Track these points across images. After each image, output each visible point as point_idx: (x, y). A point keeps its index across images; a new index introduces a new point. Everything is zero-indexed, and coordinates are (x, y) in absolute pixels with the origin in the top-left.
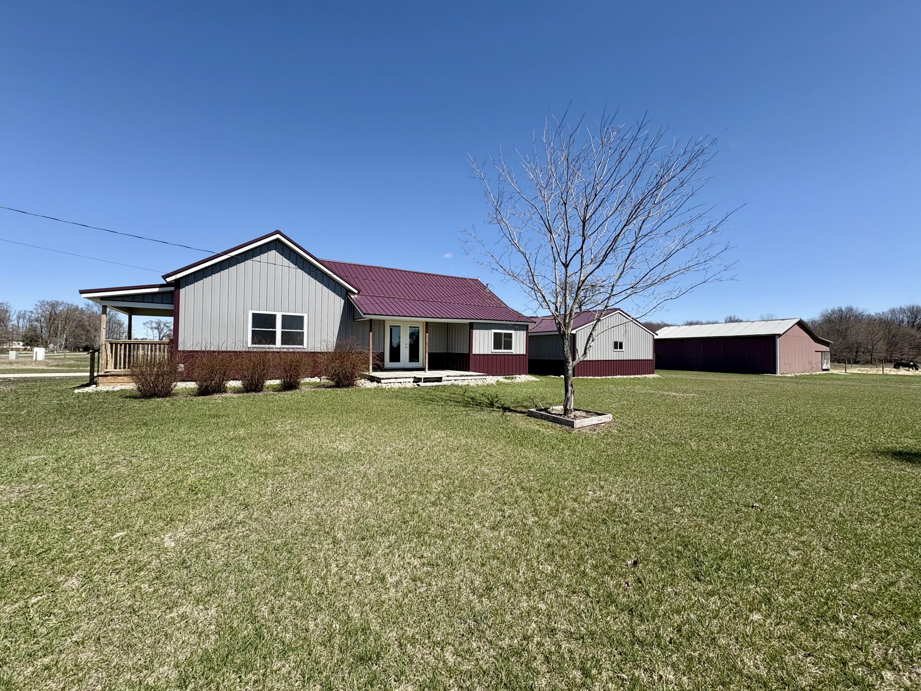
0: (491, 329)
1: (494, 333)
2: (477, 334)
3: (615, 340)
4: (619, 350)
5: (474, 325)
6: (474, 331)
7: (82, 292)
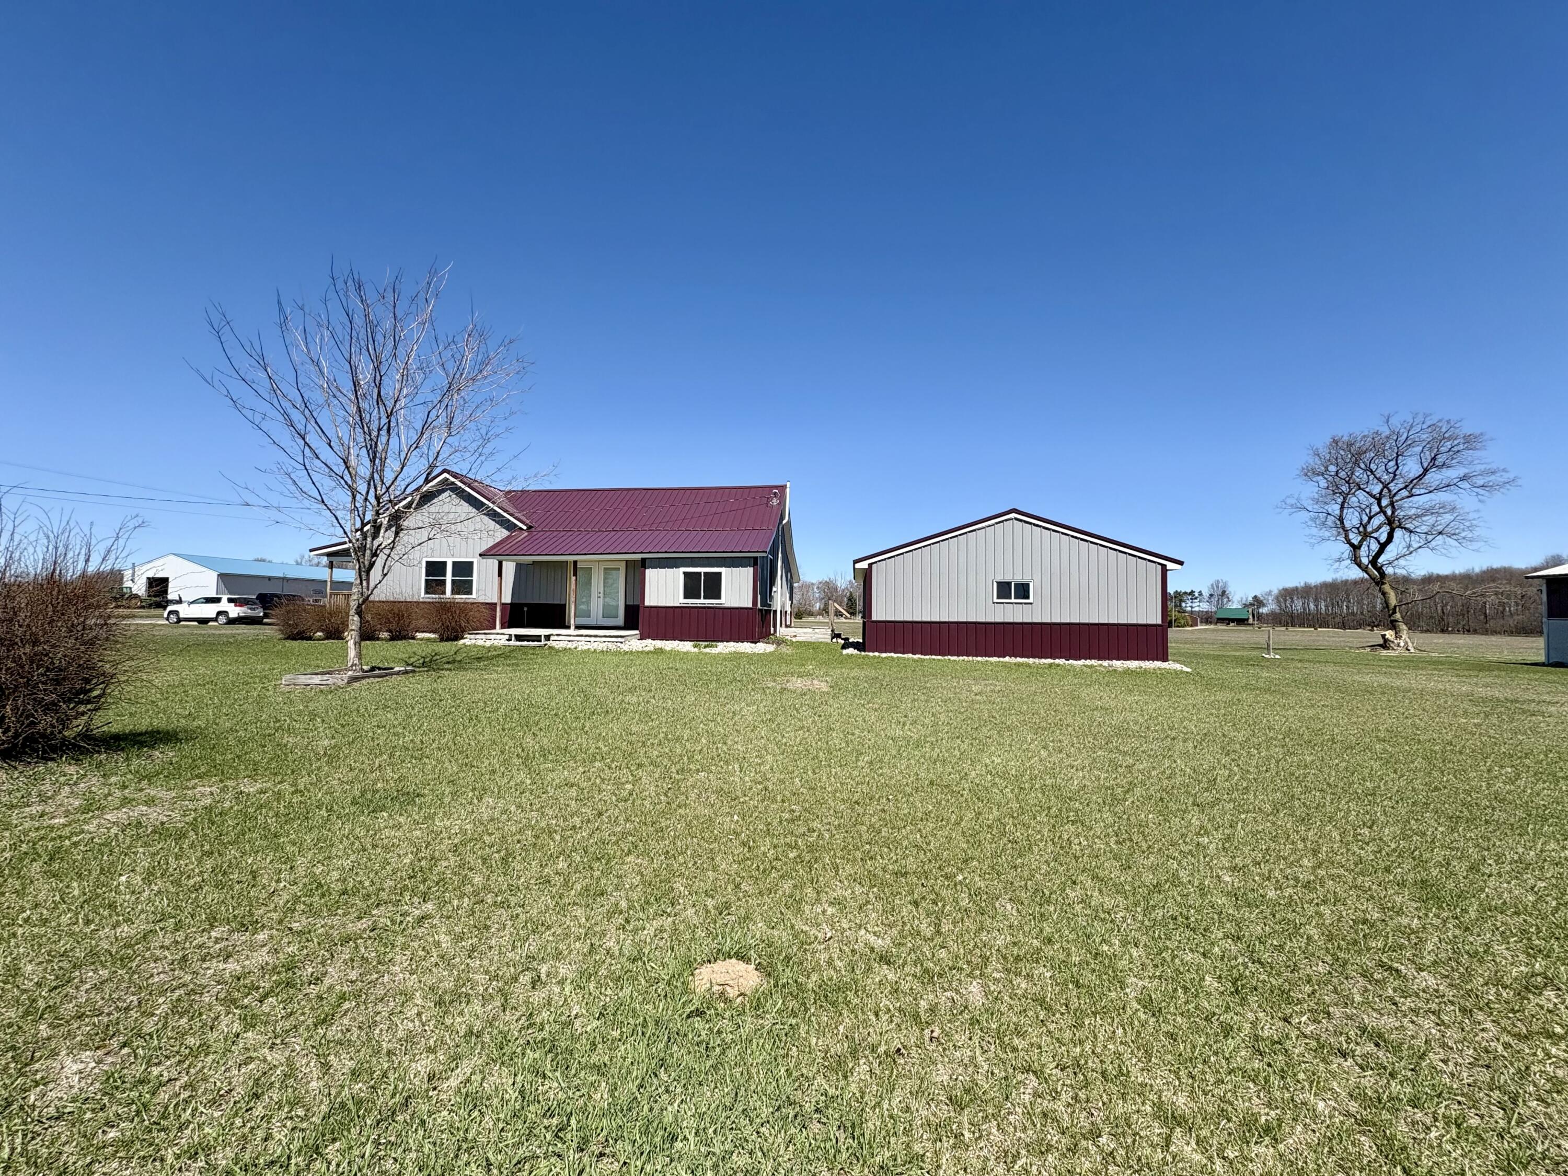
0: (677, 567)
1: (685, 573)
2: (652, 575)
3: (1000, 578)
4: (1013, 600)
5: (647, 562)
6: (647, 571)
7: (311, 550)
